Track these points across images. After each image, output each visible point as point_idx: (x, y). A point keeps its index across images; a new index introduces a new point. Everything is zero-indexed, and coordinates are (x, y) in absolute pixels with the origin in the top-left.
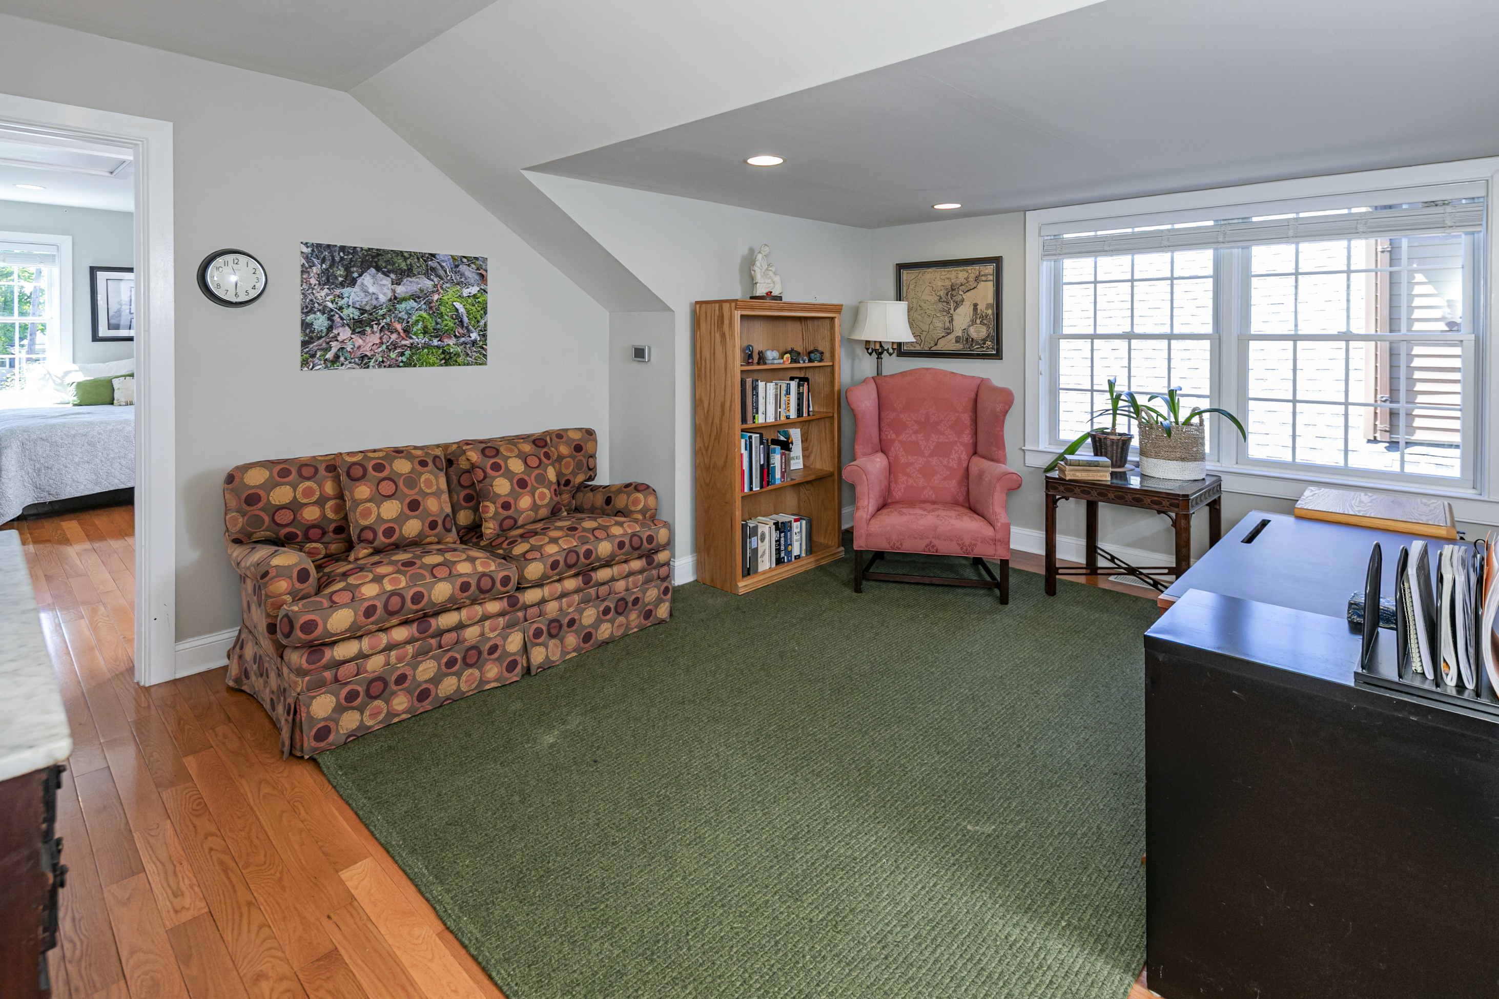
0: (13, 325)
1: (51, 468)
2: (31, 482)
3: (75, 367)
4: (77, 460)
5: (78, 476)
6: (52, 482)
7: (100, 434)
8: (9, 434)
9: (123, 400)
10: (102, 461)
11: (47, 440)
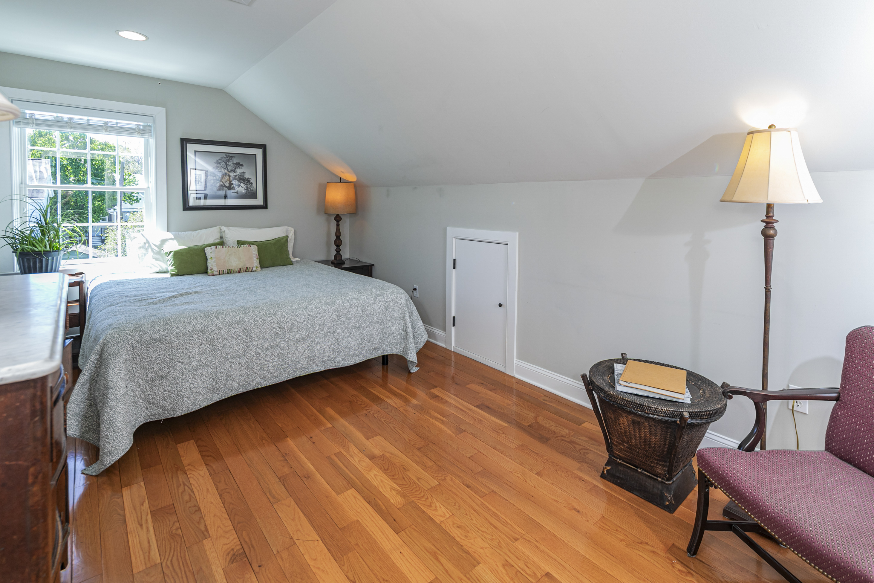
0: (87, 192)
1: (166, 378)
2: (143, 396)
3: (170, 235)
4: (194, 364)
5: (196, 384)
6: (166, 394)
7: (218, 328)
8: (116, 335)
9: (215, 269)
10: (221, 362)
11: (160, 341)
